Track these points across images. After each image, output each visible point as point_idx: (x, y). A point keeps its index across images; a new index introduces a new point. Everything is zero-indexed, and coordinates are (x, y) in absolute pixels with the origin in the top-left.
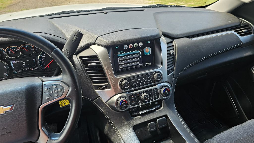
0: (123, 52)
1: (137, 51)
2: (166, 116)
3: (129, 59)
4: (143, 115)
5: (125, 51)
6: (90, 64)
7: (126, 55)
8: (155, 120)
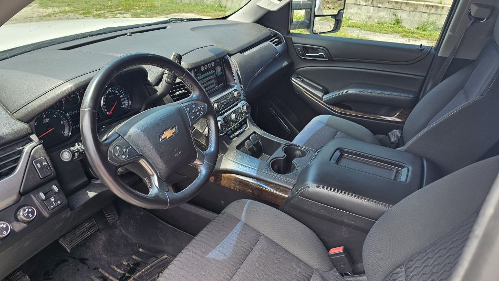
0: (202, 74)
1: (211, 72)
2: (254, 132)
3: (207, 81)
4: (238, 136)
5: (202, 73)
6: (178, 93)
7: (204, 78)
8: (248, 138)
